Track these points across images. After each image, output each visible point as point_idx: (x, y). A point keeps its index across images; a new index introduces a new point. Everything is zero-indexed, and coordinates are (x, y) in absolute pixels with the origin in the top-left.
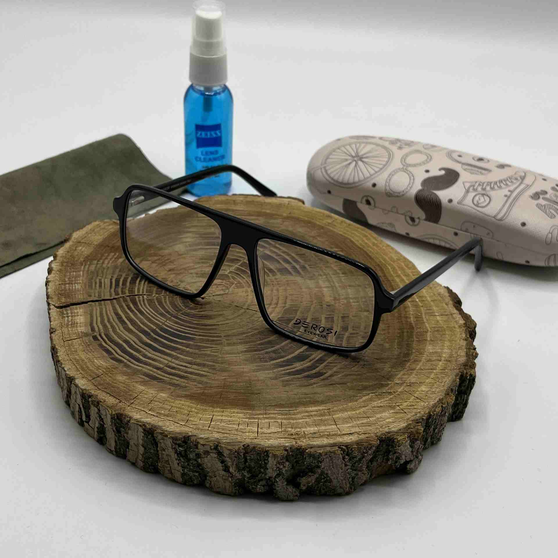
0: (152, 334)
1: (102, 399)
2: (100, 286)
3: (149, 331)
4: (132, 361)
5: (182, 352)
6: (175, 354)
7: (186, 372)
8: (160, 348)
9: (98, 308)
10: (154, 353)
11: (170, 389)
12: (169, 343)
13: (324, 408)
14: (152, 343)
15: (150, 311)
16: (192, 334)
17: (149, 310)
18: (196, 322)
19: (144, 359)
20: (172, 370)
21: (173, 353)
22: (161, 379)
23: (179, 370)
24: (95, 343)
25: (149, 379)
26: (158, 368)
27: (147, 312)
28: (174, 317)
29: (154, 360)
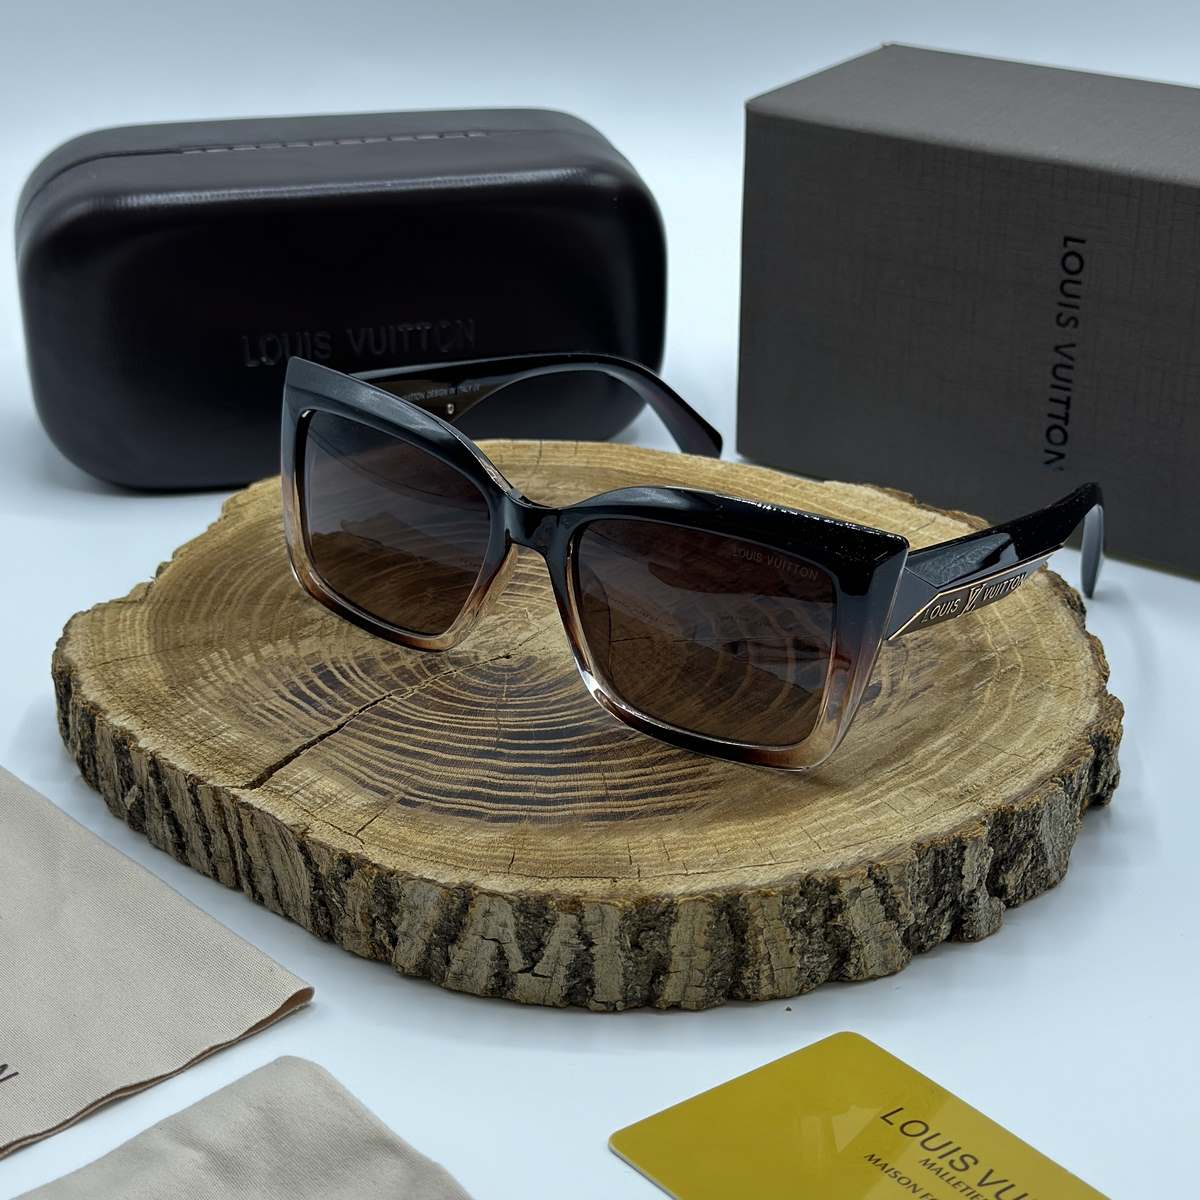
0: (503, 750)
1: (576, 891)
2: (280, 717)
3: (489, 748)
4: (534, 807)
5: (603, 755)
6: (595, 763)
7: (656, 783)
8: (555, 766)
9: (335, 753)
10: (553, 778)
11: (670, 820)
12: (559, 752)
13: (952, 735)
14: (528, 765)
15: (442, 716)
16: (576, 721)
17: (437, 715)
18: (554, 699)
19: (551, 796)
20: (630, 790)
21: (586, 764)
22: (632, 813)
23: (641, 784)
24: (421, 811)
25: (611, 823)
26: (602, 799)
27: (439, 721)
28: (501, 707)
29: (571, 789)
